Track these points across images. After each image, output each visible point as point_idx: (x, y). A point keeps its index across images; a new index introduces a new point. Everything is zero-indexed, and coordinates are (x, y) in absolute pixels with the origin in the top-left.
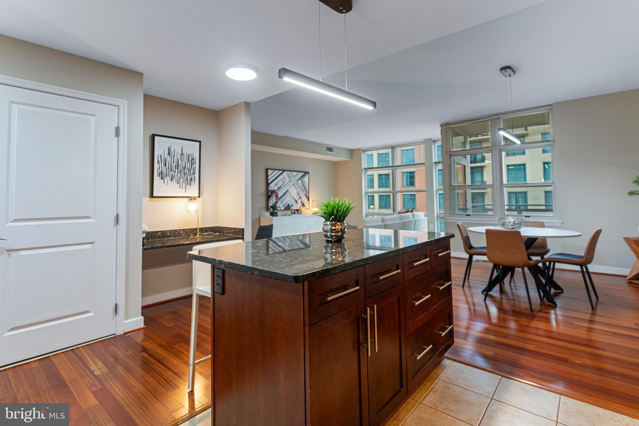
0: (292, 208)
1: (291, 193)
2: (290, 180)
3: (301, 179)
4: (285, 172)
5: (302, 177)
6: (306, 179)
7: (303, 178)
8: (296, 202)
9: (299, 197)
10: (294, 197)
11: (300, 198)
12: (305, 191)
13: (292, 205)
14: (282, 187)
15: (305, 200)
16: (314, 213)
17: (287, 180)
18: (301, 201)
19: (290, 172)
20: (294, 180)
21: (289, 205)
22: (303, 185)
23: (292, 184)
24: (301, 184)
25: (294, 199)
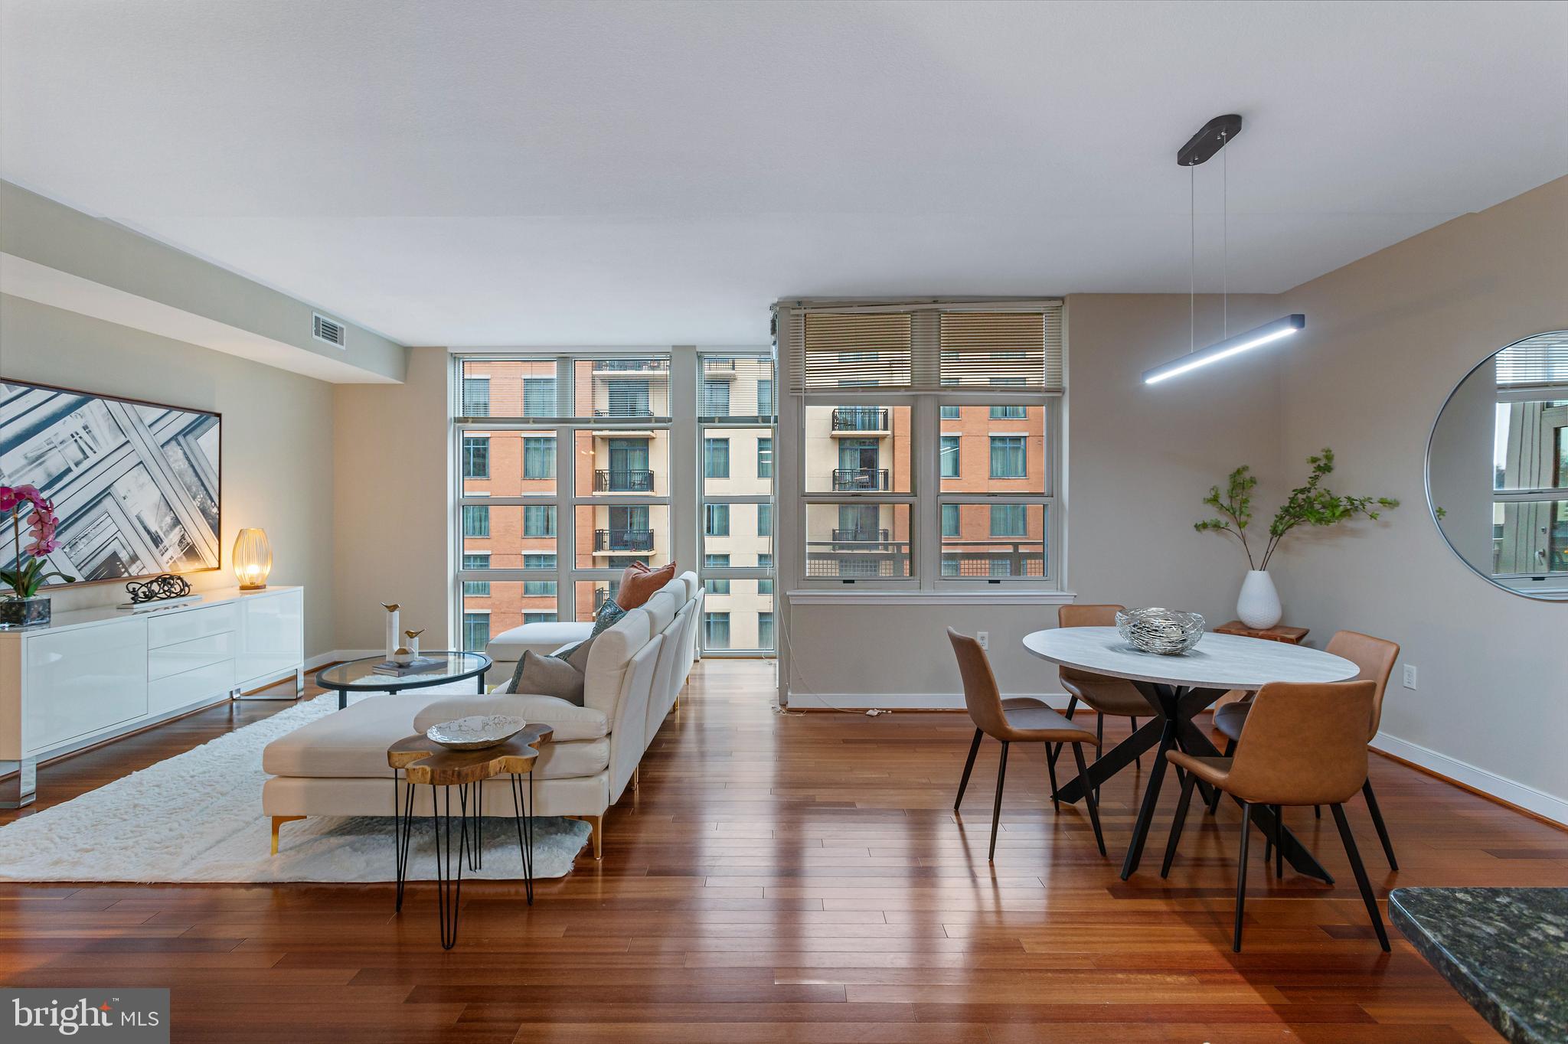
0: (134, 570)
1: (127, 504)
2: (123, 440)
3: (180, 438)
4: (97, 402)
5: (186, 432)
6: (207, 440)
7: (190, 437)
8: (156, 540)
9: (168, 520)
10: (142, 523)
11: (177, 522)
12: (201, 495)
13: (134, 558)
14: (77, 471)
15: (199, 532)
16: (246, 584)
17: (107, 440)
18: (183, 537)
19: (126, 405)
20: (143, 444)
21: (114, 556)
22: (192, 466)
23: (133, 460)
24: (183, 465)
25: (145, 528)
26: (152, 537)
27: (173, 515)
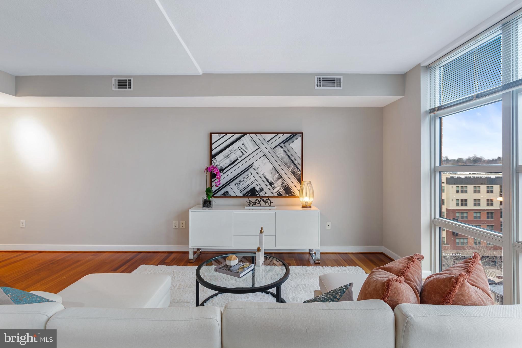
0: (261, 194)
1: (259, 171)
2: (257, 147)
3: (282, 145)
4: (248, 135)
5: (284, 142)
6: (296, 145)
7: (287, 144)
8: (271, 184)
9: (276, 176)
10: (265, 177)
11: (280, 177)
12: (292, 166)
13: (262, 190)
14: (240, 159)
15: (292, 182)
16: (305, 205)
17: (251, 148)
18: (283, 183)
19: (258, 135)
20: (264, 149)
21: (254, 189)
22: (288, 155)
23: (261, 154)
24: (283, 155)
25: (266, 179)
26: (269, 183)
27: (279, 174)
